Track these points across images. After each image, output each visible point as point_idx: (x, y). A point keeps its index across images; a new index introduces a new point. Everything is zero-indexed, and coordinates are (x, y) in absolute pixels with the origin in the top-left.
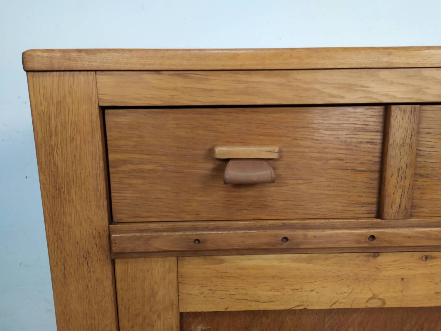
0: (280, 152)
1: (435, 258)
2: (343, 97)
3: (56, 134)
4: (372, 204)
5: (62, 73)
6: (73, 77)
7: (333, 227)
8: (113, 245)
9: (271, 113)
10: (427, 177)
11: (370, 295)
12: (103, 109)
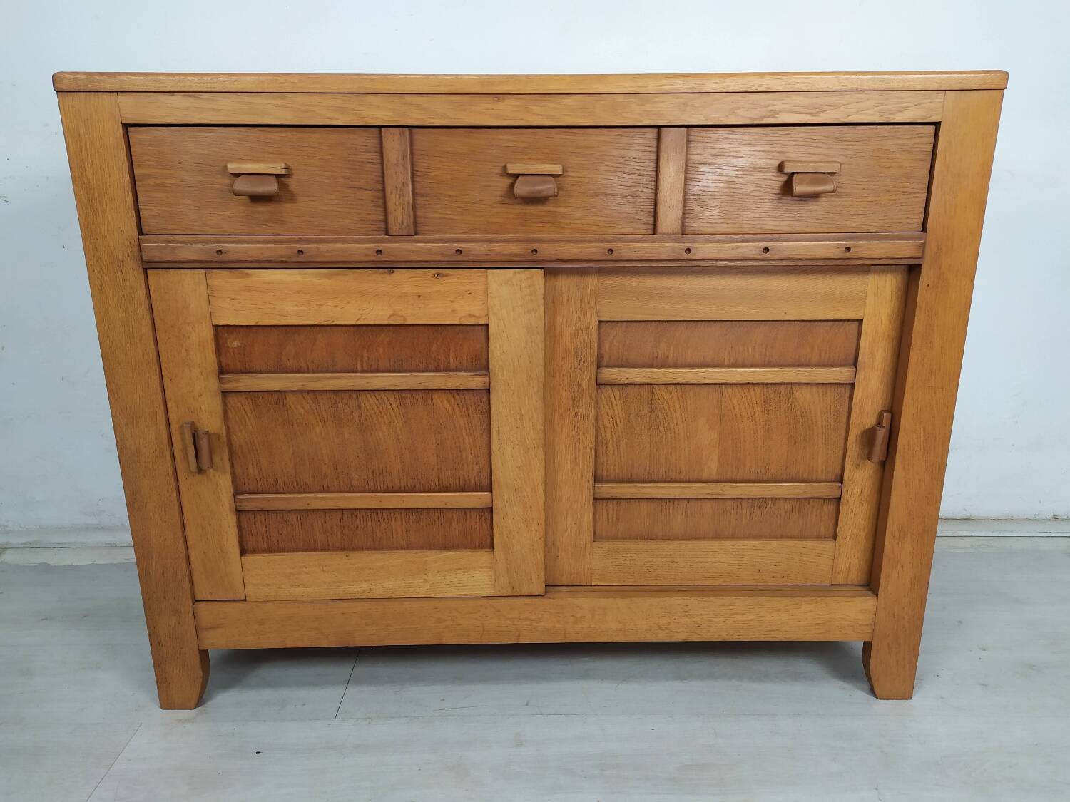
0: (288, 168)
1: (446, 276)
2: (338, 119)
3: (86, 149)
4: (380, 221)
5: (88, 93)
6: (98, 98)
7: (345, 241)
8: (143, 253)
9: (277, 132)
10: (427, 197)
11: (391, 312)
12: (126, 127)
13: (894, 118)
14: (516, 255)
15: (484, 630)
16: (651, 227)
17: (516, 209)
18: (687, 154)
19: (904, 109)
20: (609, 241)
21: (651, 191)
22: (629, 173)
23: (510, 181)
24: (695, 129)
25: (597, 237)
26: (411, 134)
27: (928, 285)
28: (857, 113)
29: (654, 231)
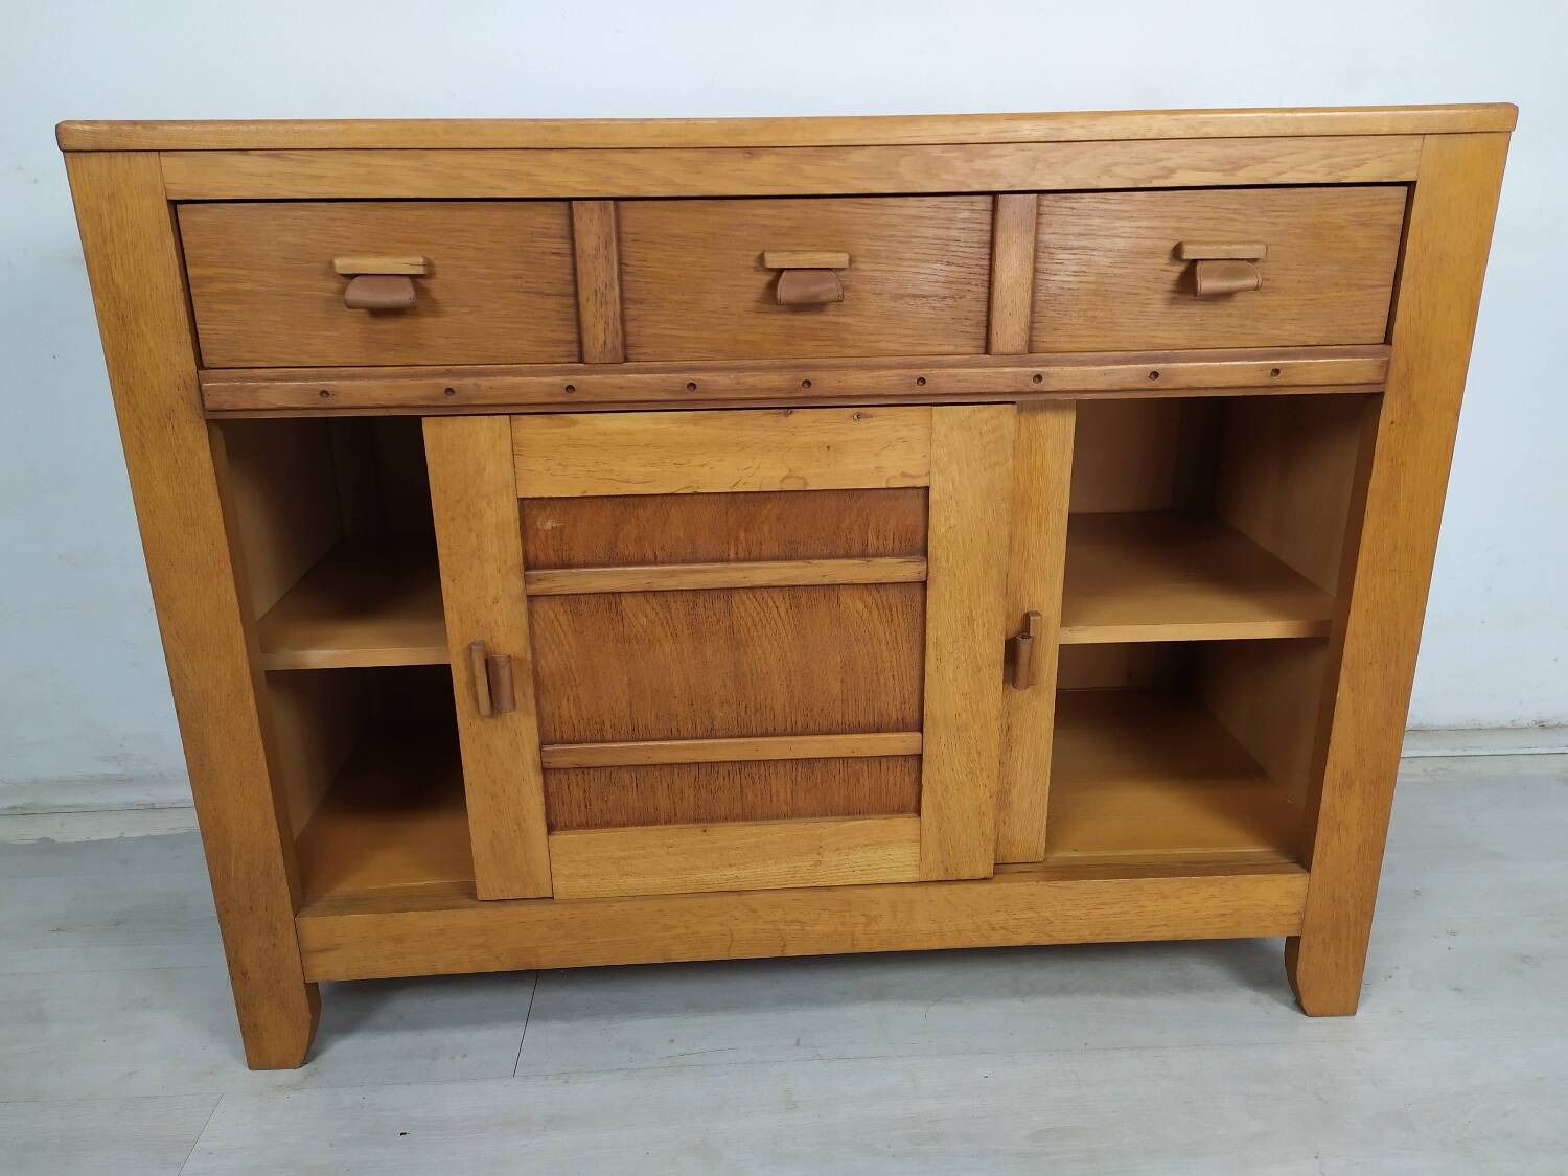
0: (428, 264)
2: (504, 189)
3: (112, 241)
4: (572, 341)
5: (113, 153)
6: (129, 160)
7: (515, 373)
8: (206, 397)
9: (411, 209)
10: (641, 303)
12: (174, 204)
13: (1347, 177)
14: (779, 390)
15: (732, 940)
16: (982, 343)
17: (777, 321)
18: (1037, 232)
19: (1361, 163)
20: (920, 367)
21: (982, 291)
22: (949, 264)
23: (767, 278)
24: (1050, 196)
25: (901, 359)
26: (617, 209)
27: (1392, 423)
28: (1292, 169)
29: (987, 350)
